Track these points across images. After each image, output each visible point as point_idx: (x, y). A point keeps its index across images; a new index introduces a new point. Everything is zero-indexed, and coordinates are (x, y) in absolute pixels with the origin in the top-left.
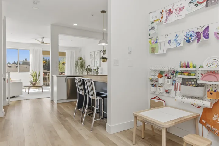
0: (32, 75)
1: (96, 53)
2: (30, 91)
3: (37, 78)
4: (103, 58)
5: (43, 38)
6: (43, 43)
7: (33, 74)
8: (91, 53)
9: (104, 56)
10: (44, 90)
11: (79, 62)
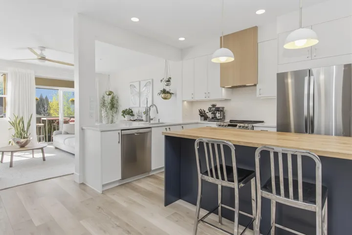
0: (13, 124)
1: (143, 84)
2: (15, 159)
3: (26, 129)
4: (164, 92)
5: (43, 48)
6: (43, 58)
7: (15, 121)
8: (132, 84)
9: (167, 89)
10: (46, 155)
11: (108, 99)
